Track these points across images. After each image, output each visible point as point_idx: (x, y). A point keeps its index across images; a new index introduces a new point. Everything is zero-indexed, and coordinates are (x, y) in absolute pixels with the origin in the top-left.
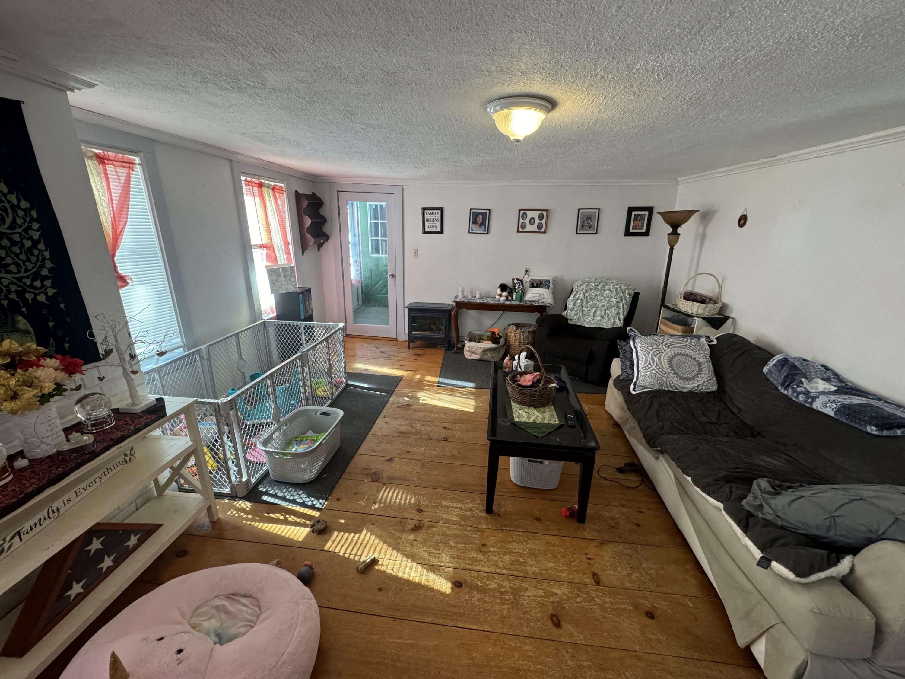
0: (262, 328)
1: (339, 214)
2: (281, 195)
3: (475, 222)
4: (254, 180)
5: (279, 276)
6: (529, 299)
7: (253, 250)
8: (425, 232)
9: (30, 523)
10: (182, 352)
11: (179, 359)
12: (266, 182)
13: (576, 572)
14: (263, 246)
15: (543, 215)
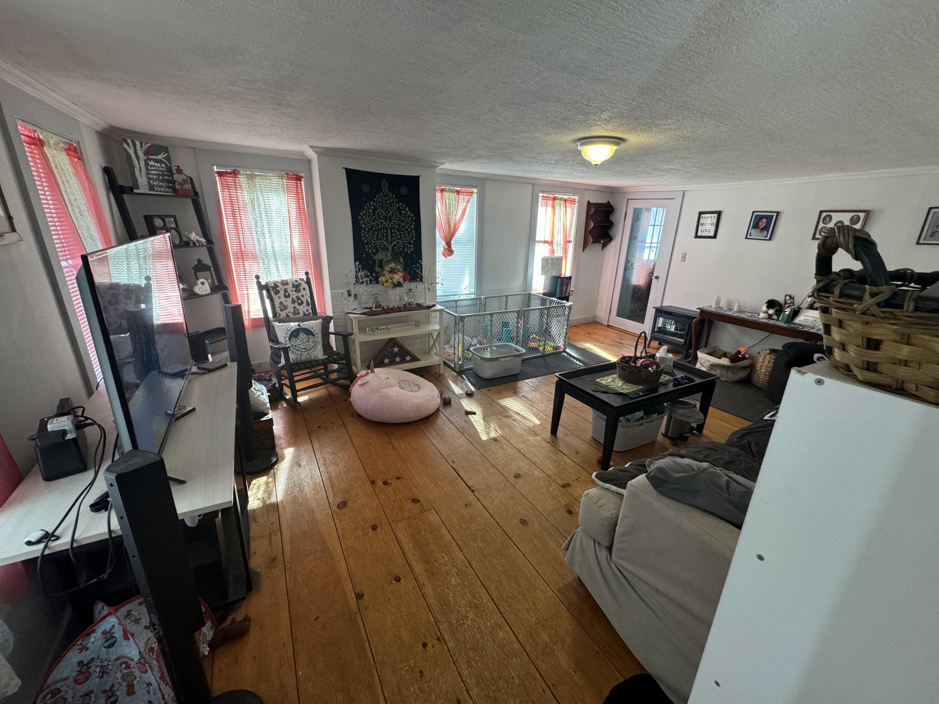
0: (527, 296)
1: (625, 219)
2: (573, 205)
3: (756, 226)
4: (550, 196)
5: (548, 263)
6: (800, 322)
7: (536, 244)
8: (697, 237)
9: (380, 328)
10: (472, 296)
11: (468, 300)
12: (560, 196)
13: (560, 477)
14: (546, 242)
15: (859, 218)
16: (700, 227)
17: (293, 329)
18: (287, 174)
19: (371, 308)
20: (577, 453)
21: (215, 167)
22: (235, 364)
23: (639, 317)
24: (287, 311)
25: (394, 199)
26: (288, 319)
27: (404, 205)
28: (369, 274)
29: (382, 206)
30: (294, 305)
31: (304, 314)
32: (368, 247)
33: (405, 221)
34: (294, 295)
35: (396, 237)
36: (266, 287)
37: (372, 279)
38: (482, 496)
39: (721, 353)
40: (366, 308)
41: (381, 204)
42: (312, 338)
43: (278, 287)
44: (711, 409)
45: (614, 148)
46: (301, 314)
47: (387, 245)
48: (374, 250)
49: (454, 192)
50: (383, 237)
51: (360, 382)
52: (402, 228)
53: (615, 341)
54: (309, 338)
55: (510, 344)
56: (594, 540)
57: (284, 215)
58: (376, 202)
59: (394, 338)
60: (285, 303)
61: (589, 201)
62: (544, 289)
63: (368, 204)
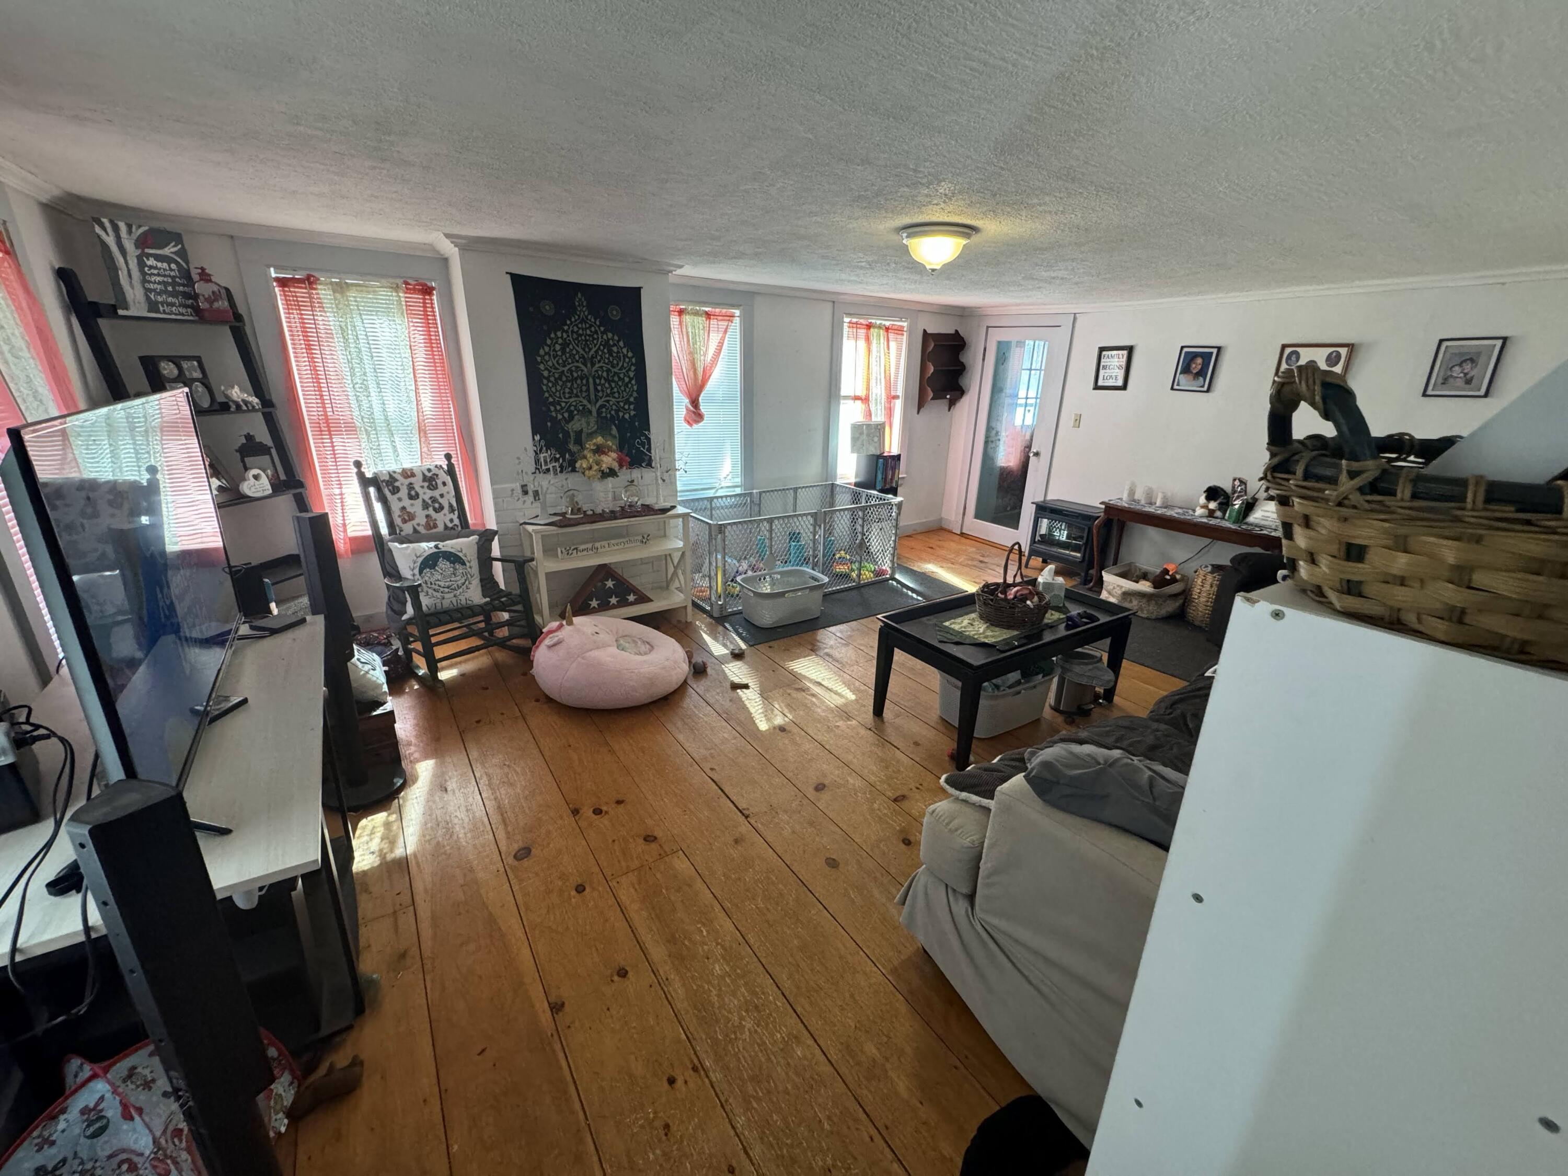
0: (829, 490)
1: (984, 359)
2: (899, 337)
3: (1186, 370)
4: (862, 321)
6: (1257, 521)
7: (842, 401)
8: (1097, 387)
9: (582, 547)
10: (738, 491)
11: (730, 496)
12: (878, 322)
13: (889, 785)
14: (857, 398)
15: (1339, 356)
16: (1102, 372)
17: (426, 554)
18: (406, 283)
19: (563, 514)
20: (916, 744)
21: (272, 270)
22: (320, 620)
23: (1012, 520)
24: (415, 522)
25: (599, 327)
26: (416, 537)
27: (616, 338)
28: (558, 456)
29: (577, 339)
30: (426, 512)
31: (446, 527)
32: (556, 410)
33: (618, 364)
34: (426, 494)
35: (603, 391)
36: (374, 481)
37: (565, 464)
38: (762, 824)
39: (1138, 573)
40: (555, 514)
41: (575, 336)
42: (460, 569)
43: (397, 480)
44: (1125, 663)
45: (962, 242)
46: (441, 528)
47: (589, 406)
48: (566, 415)
49: (701, 316)
50: (581, 391)
51: (548, 642)
52: (614, 376)
53: (973, 559)
54: (455, 569)
55: (801, 568)
56: (947, 886)
57: (403, 355)
58: (567, 332)
59: (605, 565)
60: (409, 509)
61: (925, 331)
62: (856, 476)
63: (553, 335)
